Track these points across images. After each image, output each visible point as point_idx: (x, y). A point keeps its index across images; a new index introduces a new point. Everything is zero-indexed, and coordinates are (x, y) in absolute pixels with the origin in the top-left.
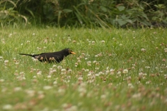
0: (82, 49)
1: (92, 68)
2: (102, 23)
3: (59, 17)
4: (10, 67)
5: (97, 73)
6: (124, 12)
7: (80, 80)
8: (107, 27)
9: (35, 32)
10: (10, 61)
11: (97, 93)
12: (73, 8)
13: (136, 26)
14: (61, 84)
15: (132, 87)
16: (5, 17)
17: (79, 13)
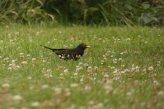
0: (107, 47)
1: (118, 65)
2: (127, 21)
3: (85, 15)
4: (37, 65)
5: (122, 70)
6: (149, 10)
7: (105, 78)
8: (132, 25)
9: (62, 30)
10: (37, 59)
11: (123, 91)
12: (99, 7)
13: (161, 23)
14: (87, 82)
15: (158, 84)
16: (32, 16)
17: (105, 11)
